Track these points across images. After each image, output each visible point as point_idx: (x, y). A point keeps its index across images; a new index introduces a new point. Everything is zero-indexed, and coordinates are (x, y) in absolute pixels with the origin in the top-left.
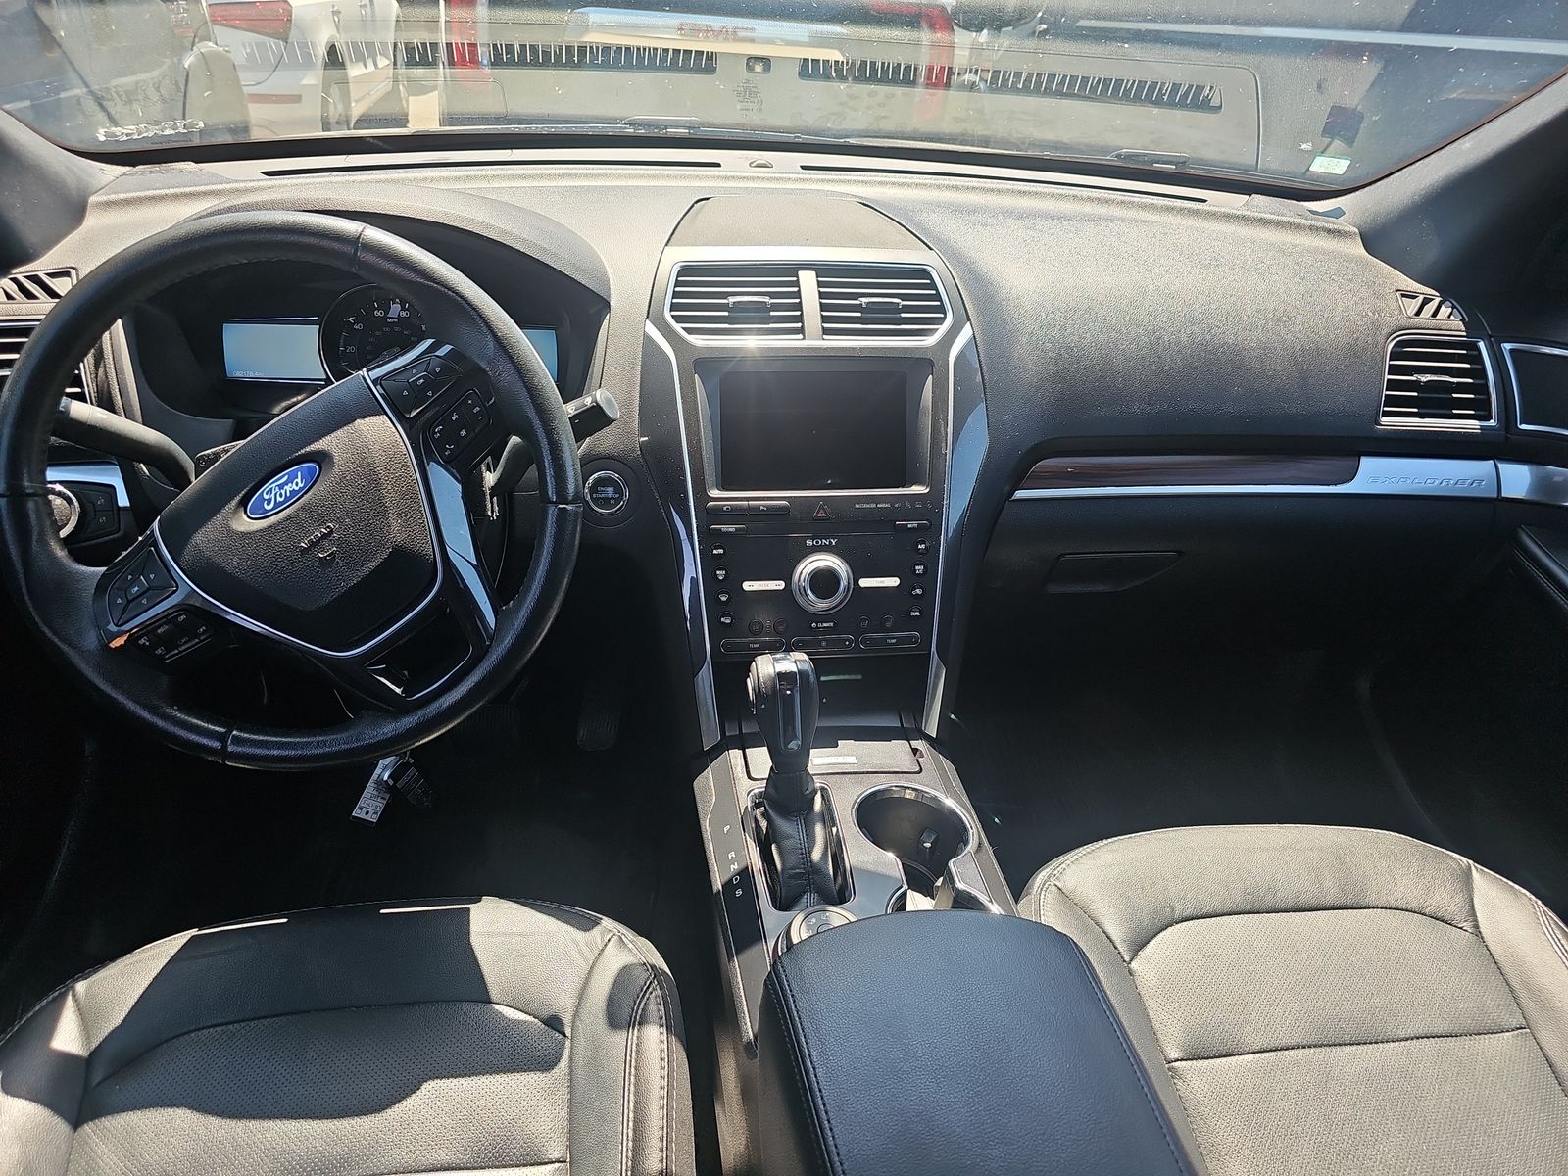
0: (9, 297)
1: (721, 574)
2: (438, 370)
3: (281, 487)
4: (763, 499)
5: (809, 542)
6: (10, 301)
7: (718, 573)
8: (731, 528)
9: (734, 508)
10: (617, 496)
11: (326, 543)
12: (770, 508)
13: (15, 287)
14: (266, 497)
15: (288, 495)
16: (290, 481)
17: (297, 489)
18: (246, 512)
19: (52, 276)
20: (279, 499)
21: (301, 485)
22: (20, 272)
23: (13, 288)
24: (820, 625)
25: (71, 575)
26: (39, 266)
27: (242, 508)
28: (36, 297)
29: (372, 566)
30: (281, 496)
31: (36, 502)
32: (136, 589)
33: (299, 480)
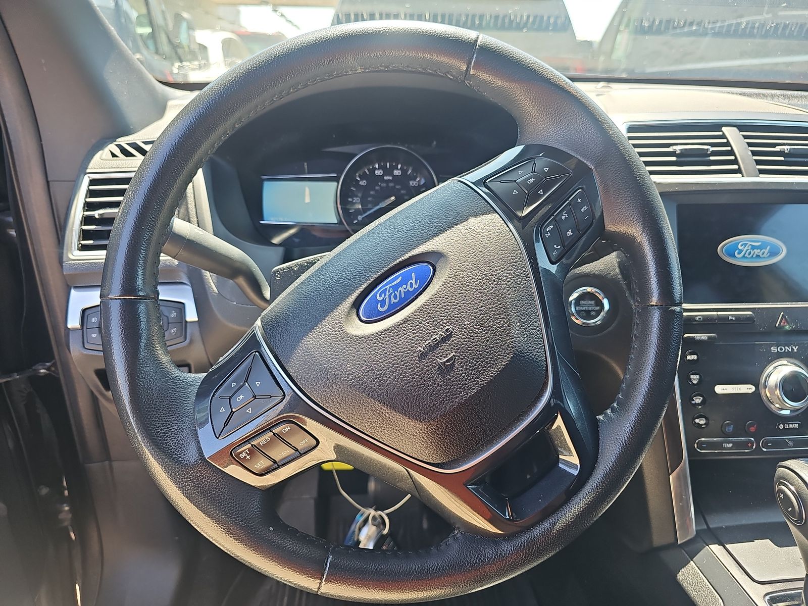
0: (114, 155)
1: (695, 378)
2: (546, 170)
3: (395, 288)
4: (730, 310)
5: (774, 349)
6: (116, 158)
7: (692, 377)
8: (703, 336)
9: (706, 319)
10: (598, 308)
11: (445, 346)
12: (738, 318)
13: (118, 150)
14: (379, 299)
15: (403, 296)
16: (404, 282)
17: (411, 290)
18: (358, 315)
19: (146, 143)
20: (393, 300)
21: (415, 286)
22: (123, 141)
23: (117, 151)
24: (786, 426)
25: (175, 381)
26: (137, 138)
27: (355, 311)
28: (133, 156)
29: (495, 371)
30: (395, 297)
31: (147, 306)
32: (241, 397)
33: (413, 281)
